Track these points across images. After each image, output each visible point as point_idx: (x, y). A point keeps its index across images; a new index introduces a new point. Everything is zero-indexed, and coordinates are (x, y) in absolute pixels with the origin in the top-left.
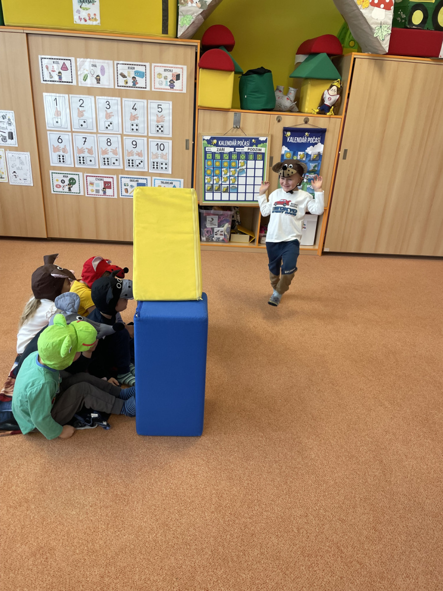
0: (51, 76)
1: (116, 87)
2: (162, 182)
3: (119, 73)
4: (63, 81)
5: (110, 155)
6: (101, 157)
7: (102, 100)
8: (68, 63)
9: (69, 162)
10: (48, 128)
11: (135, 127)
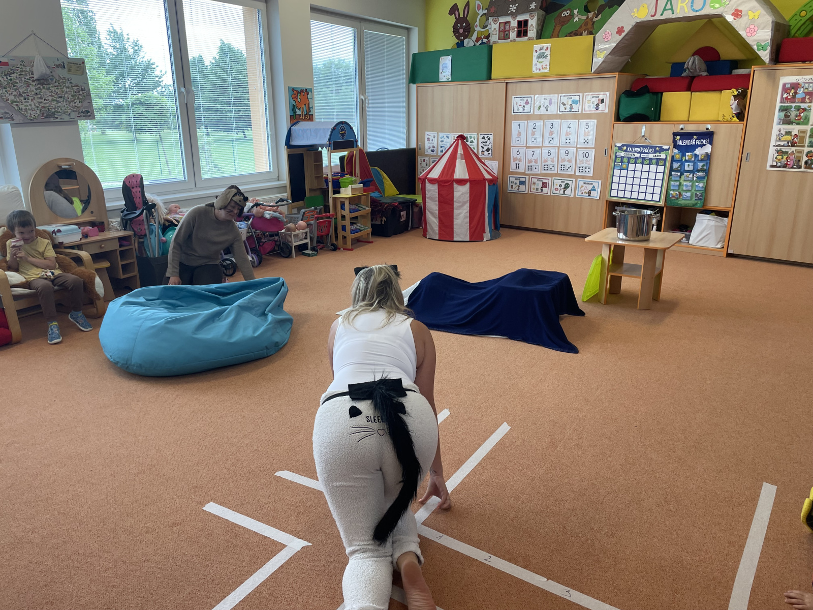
0: (518, 109)
1: (558, 113)
2: (585, 183)
3: (561, 102)
4: (525, 111)
5: (549, 163)
6: (543, 164)
7: (548, 123)
8: (529, 99)
9: (522, 169)
10: (512, 145)
11: (568, 141)
